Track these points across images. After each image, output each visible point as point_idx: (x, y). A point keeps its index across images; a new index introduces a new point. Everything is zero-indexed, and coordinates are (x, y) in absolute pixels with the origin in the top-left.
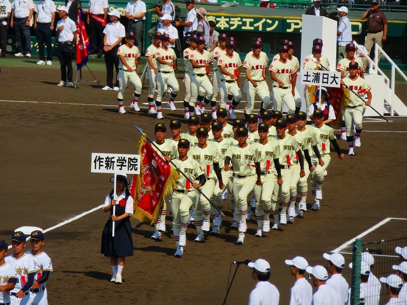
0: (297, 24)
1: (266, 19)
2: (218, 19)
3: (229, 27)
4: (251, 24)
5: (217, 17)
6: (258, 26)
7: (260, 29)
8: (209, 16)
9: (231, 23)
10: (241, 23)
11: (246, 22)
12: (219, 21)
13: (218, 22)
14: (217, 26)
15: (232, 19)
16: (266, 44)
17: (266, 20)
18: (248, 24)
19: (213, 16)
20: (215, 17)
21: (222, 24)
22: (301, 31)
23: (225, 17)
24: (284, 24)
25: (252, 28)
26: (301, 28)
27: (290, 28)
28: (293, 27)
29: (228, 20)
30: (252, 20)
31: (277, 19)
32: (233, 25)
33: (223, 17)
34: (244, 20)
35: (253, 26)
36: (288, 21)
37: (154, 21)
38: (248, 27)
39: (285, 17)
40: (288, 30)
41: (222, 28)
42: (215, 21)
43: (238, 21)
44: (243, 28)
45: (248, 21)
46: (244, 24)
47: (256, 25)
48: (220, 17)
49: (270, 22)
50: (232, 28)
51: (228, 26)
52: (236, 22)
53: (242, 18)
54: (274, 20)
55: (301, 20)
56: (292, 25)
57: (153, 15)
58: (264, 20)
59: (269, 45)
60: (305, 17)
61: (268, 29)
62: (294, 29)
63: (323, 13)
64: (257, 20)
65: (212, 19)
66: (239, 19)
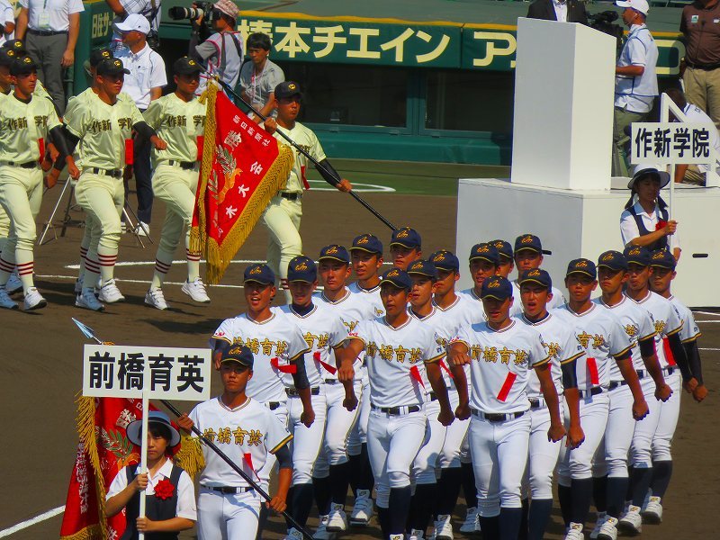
0: (503, 44)
1: (416, 29)
2: (279, 30)
3: (311, 52)
4: (373, 44)
5: (277, 22)
6: (394, 50)
7: (399, 58)
8: (255, 19)
9: (316, 39)
10: (343, 40)
11: (358, 38)
12: (282, 36)
13: (279, 37)
14: (278, 47)
15: (318, 30)
16: (416, 100)
17: (416, 32)
18: (364, 43)
19: (266, 20)
20: (270, 25)
21: (292, 44)
22: (513, 64)
23: (300, 24)
24: (466, 44)
25: (376, 55)
26: (513, 56)
27: (482, 55)
28: (491, 51)
29: (307, 31)
30: (375, 32)
31: (447, 31)
32: (322, 46)
33: (293, 24)
34: (353, 31)
35: (379, 49)
36: (478, 36)
37: (100, 35)
38: (363, 53)
39: (468, 26)
40: (477, 62)
41: (292, 55)
42: (271, 36)
43: (337, 35)
44: (350, 54)
45: (364, 34)
46: (354, 43)
47: (385, 47)
48: (286, 23)
49: (426, 37)
50: (318, 55)
51: (306, 49)
52: (330, 38)
53: (347, 26)
54: (437, 34)
55: (514, 34)
56: (490, 46)
57: (95, 17)
58: (409, 33)
59: (423, 104)
60: (525, 24)
61: (422, 59)
62: (496, 57)
63: (577, 15)
64: (390, 32)
65: (261, 27)
66: (340, 29)
